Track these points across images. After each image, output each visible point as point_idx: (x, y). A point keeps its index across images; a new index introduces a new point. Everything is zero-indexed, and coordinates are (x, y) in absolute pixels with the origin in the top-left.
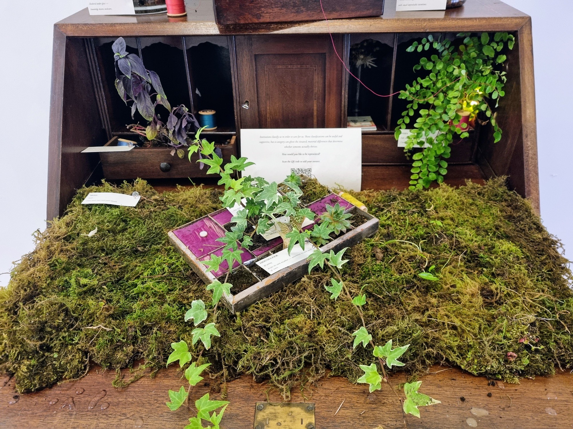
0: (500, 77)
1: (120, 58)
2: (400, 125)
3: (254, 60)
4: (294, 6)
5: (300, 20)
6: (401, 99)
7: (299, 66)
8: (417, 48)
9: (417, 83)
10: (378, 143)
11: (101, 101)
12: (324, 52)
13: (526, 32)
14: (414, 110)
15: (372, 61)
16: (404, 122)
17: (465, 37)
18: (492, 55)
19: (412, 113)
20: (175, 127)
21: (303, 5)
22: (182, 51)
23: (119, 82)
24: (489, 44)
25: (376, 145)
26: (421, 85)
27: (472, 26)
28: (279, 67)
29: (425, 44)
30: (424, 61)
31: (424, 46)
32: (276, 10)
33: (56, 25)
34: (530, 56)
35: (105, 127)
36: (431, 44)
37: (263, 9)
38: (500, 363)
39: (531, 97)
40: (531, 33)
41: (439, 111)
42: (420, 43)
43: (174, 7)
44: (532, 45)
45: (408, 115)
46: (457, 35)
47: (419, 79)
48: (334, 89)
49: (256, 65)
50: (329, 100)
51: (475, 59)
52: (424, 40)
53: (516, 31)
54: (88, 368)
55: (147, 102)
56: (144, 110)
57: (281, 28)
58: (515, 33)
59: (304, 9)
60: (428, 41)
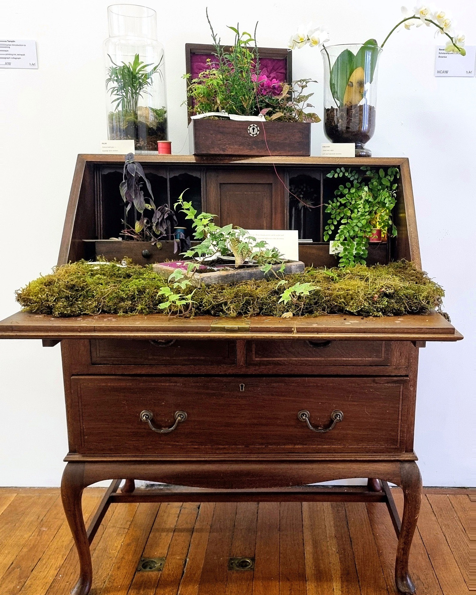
0: (392, 194)
1: (129, 163)
2: (327, 230)
3: (219, 188)
4: (248, 145)
5: (253, 154)
6: (327, 213)
7: (252, 193)
8: (334, 175)
9: (338, 201)
10: (314, 251)
11: (99, 214)
12: (271, 182)
13: (405, 166)
14: (337, 221)
15: (311, 204)
16: (330, 228)
17: (367, 171)
18: (389, 184)
19: (336, 223)
20: (158, 219)
21: (255, 145)
22: (166, 179)
23: (124, 183)
24: (385, 177)
25: (313, 253)
26: (340, 202)
27: (370, 162)
28: (237, 193)
29: (339, 173)
30: (342, 188)
31: (339, 174)
32: (236, 147)
33: (79, 155)
34: (409, 180)
35: (98, 235)
36: (344, 174)
37: (227, 145)
38: (369, 304)
39: (411, 202)
40: (409, 167)
41: (355, 221)
42: (336, 172)
43: (164, 149)
44: (410, 173)
45: (333, 223)
46: (361, 168)
47: (338, 198)
48: (279, 210)
49: (220, 192)
50: (276, 217)
51: (377, 186)
52: (338, 170)
53: (399, 166)
54: (100, 310)
55: (141, 198)
56: (139, 204)
57: (240, 160)
58: (399, 167)
59: (255, 148)
60: (341, 171)
